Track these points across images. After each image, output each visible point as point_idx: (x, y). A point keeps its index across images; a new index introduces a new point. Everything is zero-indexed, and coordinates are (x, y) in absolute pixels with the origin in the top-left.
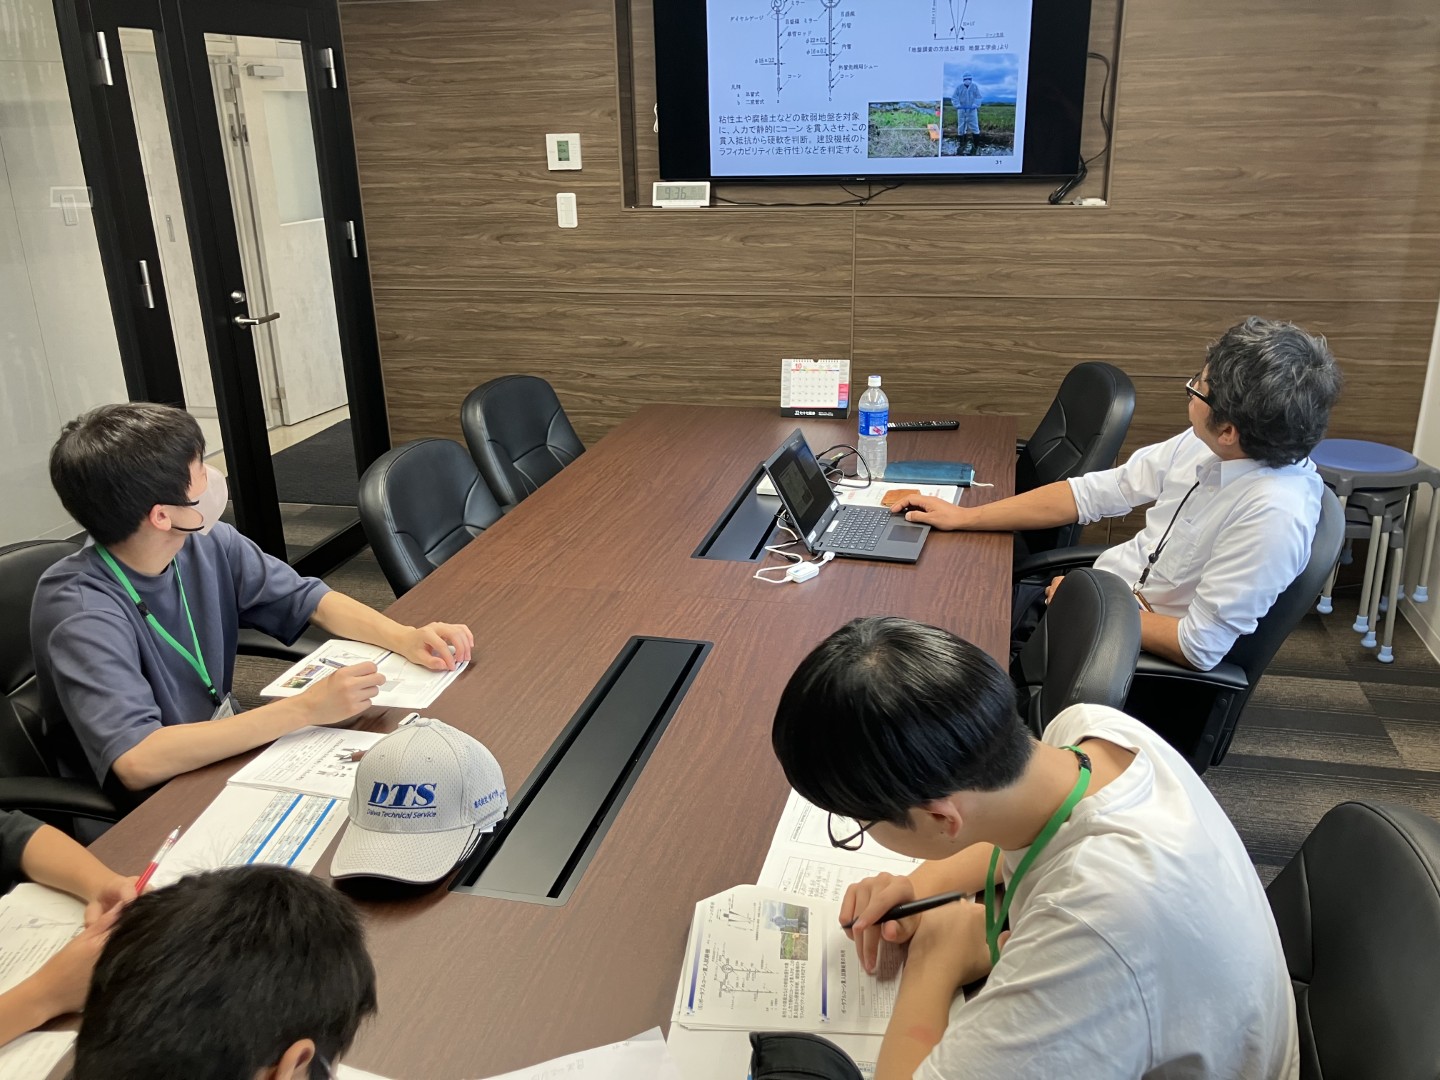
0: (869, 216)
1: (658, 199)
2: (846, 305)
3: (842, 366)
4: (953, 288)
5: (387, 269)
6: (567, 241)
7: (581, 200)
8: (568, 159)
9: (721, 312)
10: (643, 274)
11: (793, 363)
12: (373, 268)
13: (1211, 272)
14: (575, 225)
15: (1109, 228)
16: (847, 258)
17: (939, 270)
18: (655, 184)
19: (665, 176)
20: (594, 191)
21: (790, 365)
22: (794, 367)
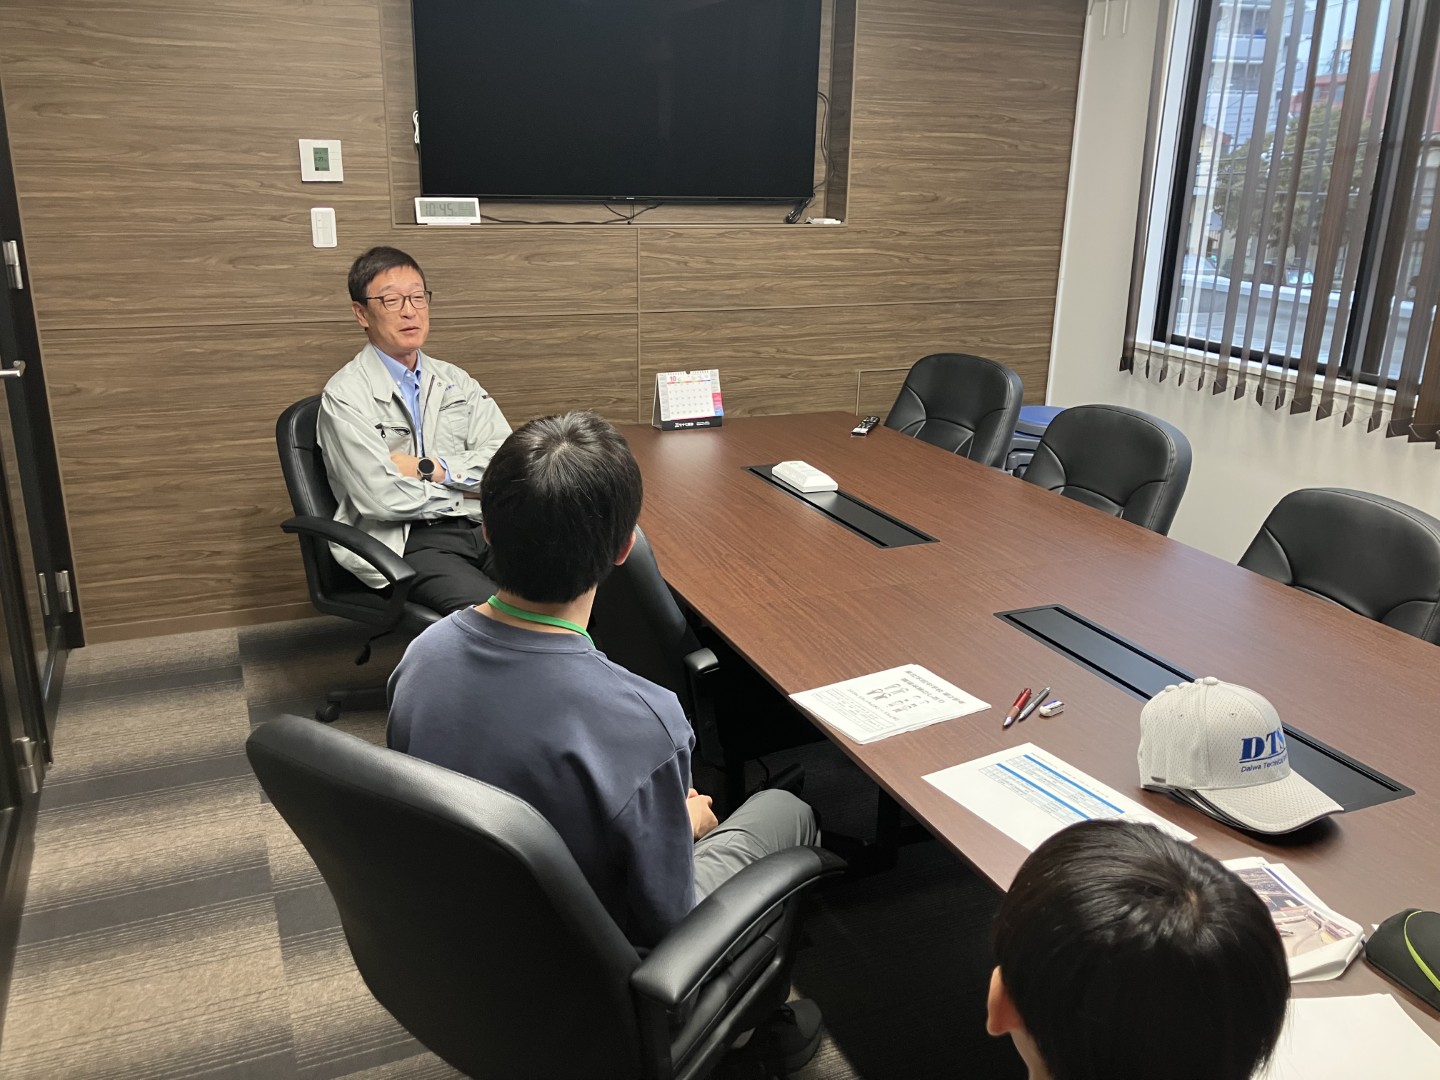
0: (652, 234)
1: (422, 215)
2: (633, 322)
3: (712, 375)
5: (62, 304)
6: (324, 263)
7: (342, 216)
8: (327, 169)
11: (668, 376)
12: (39, 302)
14: (335, 244)
15: (849, 244)
16: (632, 275)
18: (418, 200)
19: (426, 192)
20: (357, 207)
21: (664, 379)
22: (669, 380)
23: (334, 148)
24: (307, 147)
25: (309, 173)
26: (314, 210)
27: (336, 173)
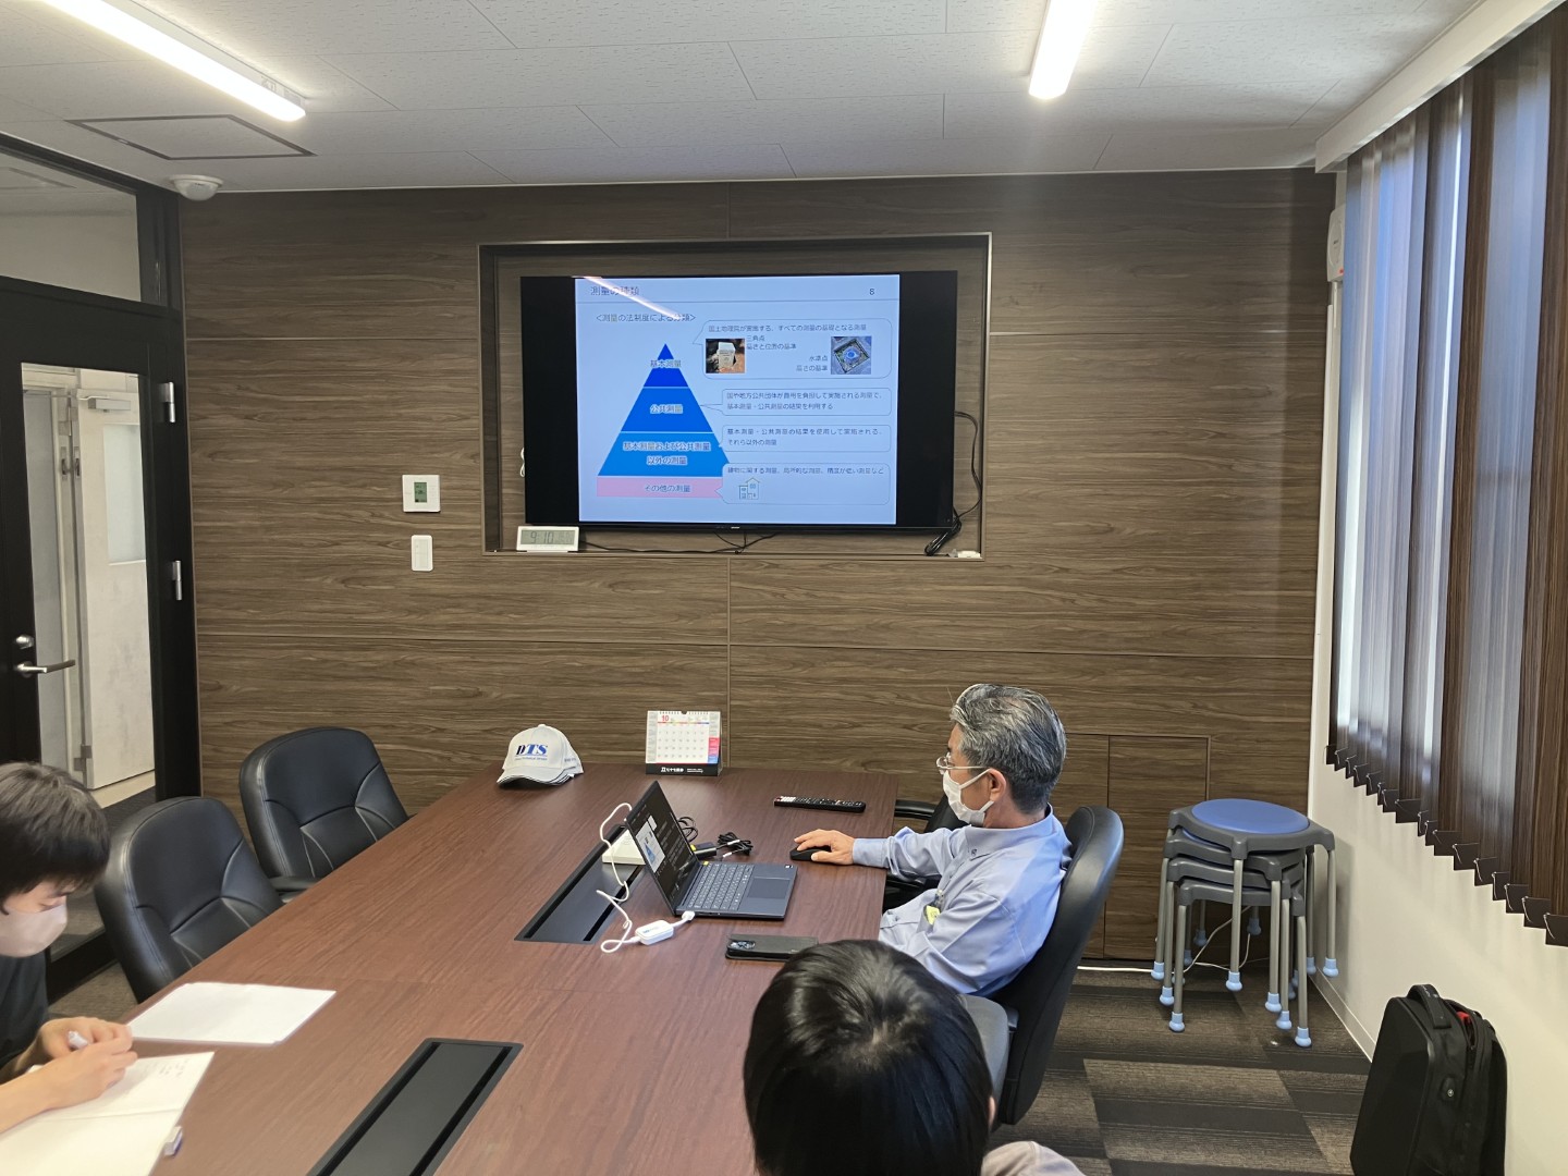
0: (744, 564)
1: (522, 543)
2: (721, 654)
3: (712, 718)
4: (831, 638)
5: (216, 613)
6: (421, 585)
7: (438, 543)
8: (425, 501)
9: (587, 660)
10: (503, 620)
11: (659, 715)
12: (199, 612)
13: (1091, 625)
14: (430, 568)
15: (986, 580)
16: (722, 605)
17: (819, 620)
18: (520, 529)
19: (531, 520)
20: (451, 534)
21: (655, 717)
22: (660, 719)
23: (433, 482)
24: (409, 482)
25: (410, 505)
26: (414, 537)
27: (433, 505)
